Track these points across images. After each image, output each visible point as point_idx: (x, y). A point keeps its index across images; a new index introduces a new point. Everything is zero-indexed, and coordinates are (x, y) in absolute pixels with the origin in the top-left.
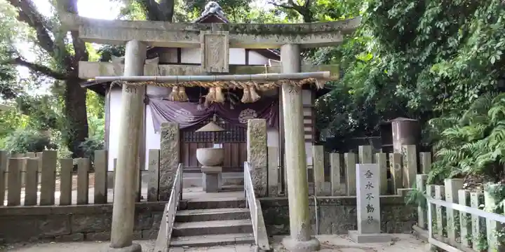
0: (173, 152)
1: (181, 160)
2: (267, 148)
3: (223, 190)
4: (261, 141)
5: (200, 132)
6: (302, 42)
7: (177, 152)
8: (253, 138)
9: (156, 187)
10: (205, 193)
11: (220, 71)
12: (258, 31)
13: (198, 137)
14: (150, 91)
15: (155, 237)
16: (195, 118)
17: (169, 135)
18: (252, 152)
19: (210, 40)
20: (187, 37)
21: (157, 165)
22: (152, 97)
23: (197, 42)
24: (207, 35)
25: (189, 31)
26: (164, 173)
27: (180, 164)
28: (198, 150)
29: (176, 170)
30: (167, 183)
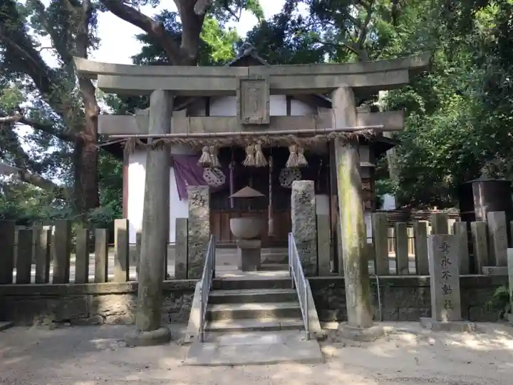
1: (213, 231)
2: (316, 216)
4: (309, 208)
7: (207, 222)
8: (299, 204)
9: (185, 263)
10: (241, 271)
17: (198, 201)
18: (298, 220)
24: (243, 80)
26: (194, 246)
27: (212, 235)
28: (231, 220)
29: (208, 243)
30: (198, 258)
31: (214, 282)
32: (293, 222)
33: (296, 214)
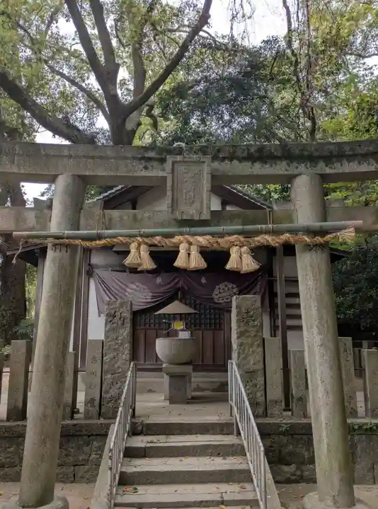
0: (122, 343)
1: (134, 356)
2: (264, 339)
3: (194, 400)
4: (255, 329)
5: (159, 314)
6: (328, 171)
7: (127, 345)
8: (242, 324)
9: (98, 398)
10: (167, 403)
11: (196, 218)
12: (257, 155)
13: (157, 321)
14: (96, 259)
15: (92, 479)
16: (153, 297)
17: (117, 318)
18: (241, 345)
19: (181, 169)
20: (146, 168)
21: (99, 362)
22: (98, 267)
23: (161, 174)
24: (176, 162)
25: (150, 159)
26: (109, 376)
27: (132, 363)
28: (158, 341)
29: (127, 372)
30: (113, 392)
31: (133, 425)
32: (235, 346)
33: (238, 338)
